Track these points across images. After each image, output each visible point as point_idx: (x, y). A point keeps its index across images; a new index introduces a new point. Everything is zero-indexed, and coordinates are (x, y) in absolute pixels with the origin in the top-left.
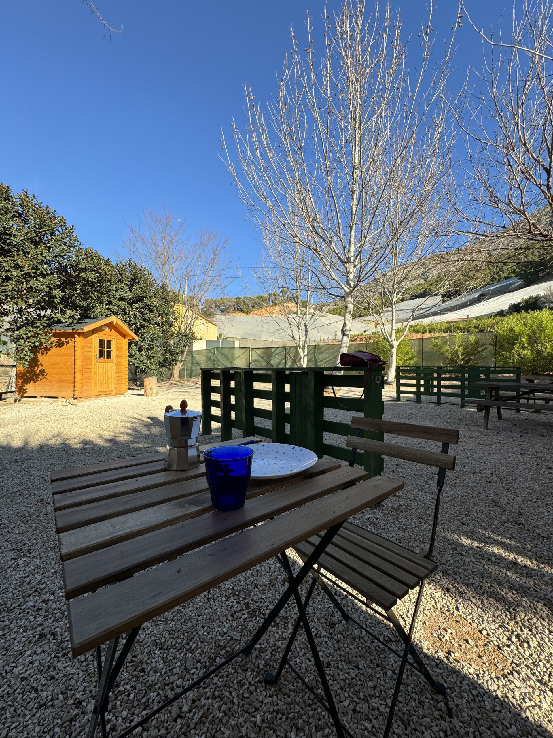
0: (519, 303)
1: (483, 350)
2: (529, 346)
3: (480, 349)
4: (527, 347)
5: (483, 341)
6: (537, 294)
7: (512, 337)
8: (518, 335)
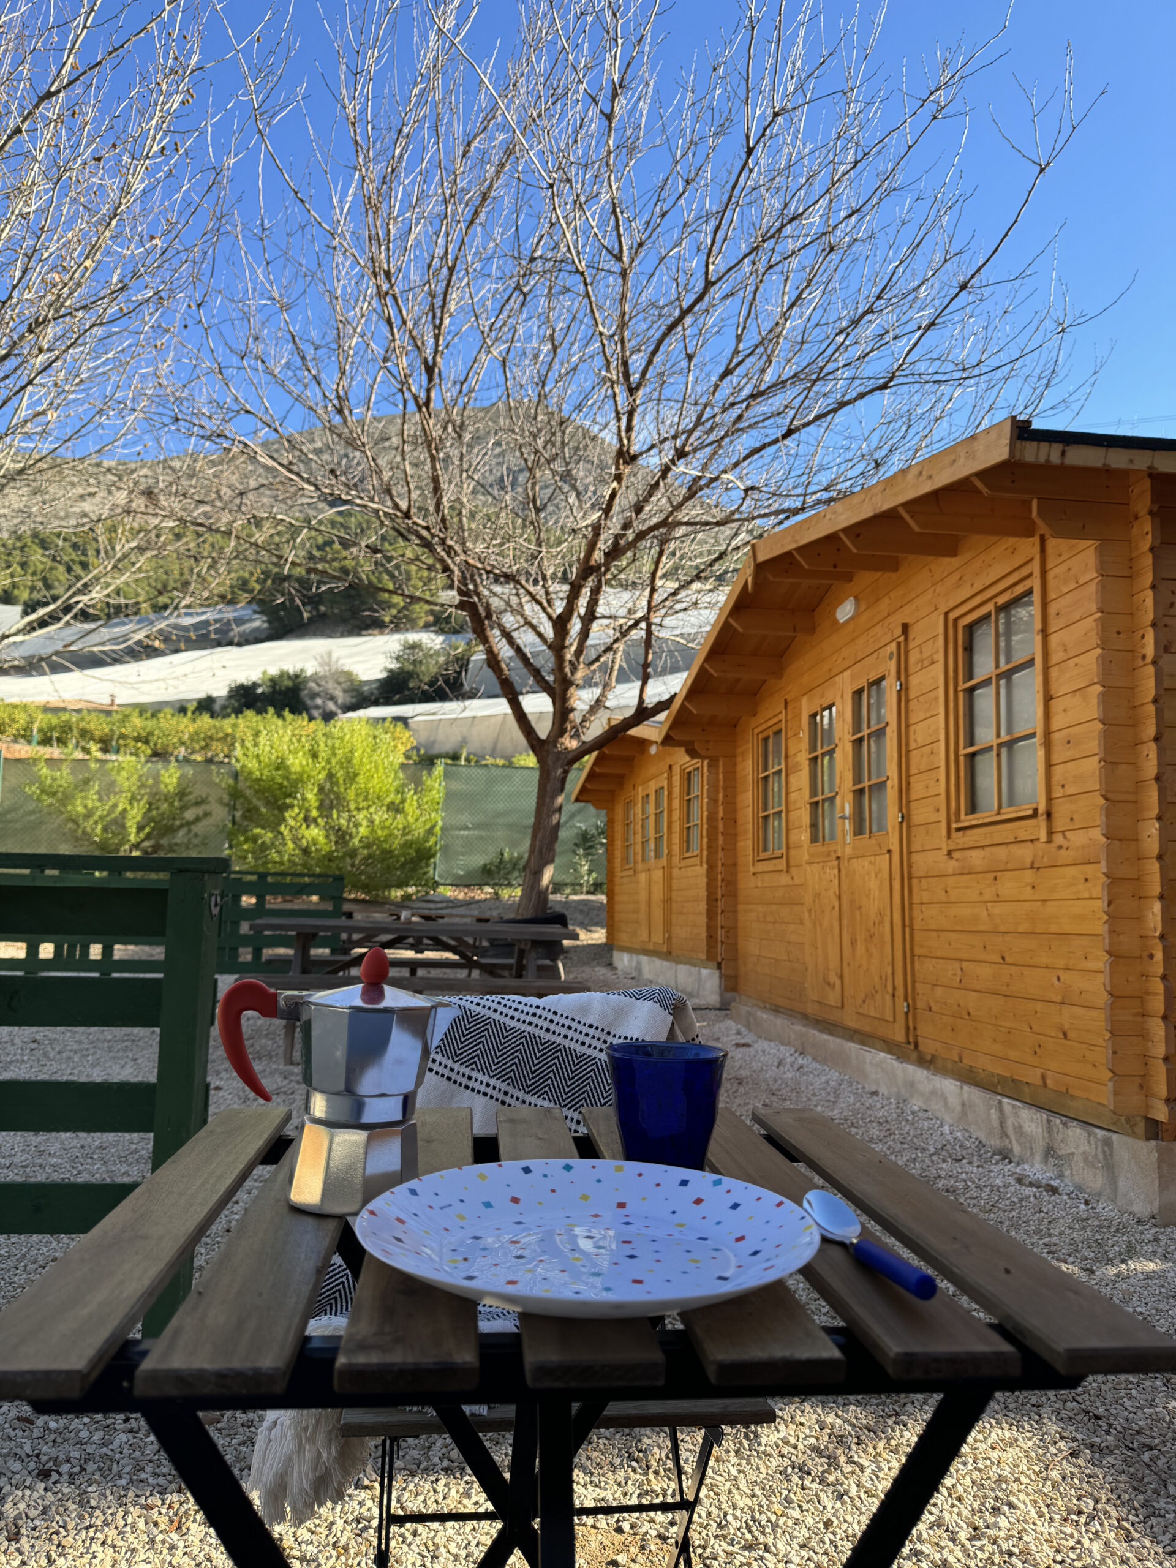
0: (255, 685)
1: (197, 819)
2: (321, 816)
3: (189, 815)
4: (315, 820)
5: (198, 791)
6: (298, 667)
7: (281, 786)
8: (297, 781)
